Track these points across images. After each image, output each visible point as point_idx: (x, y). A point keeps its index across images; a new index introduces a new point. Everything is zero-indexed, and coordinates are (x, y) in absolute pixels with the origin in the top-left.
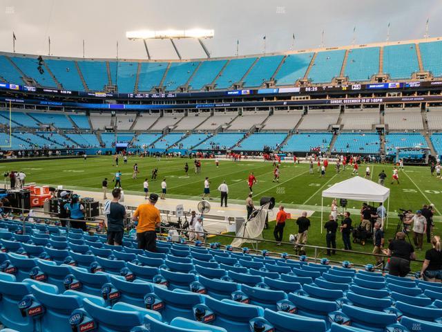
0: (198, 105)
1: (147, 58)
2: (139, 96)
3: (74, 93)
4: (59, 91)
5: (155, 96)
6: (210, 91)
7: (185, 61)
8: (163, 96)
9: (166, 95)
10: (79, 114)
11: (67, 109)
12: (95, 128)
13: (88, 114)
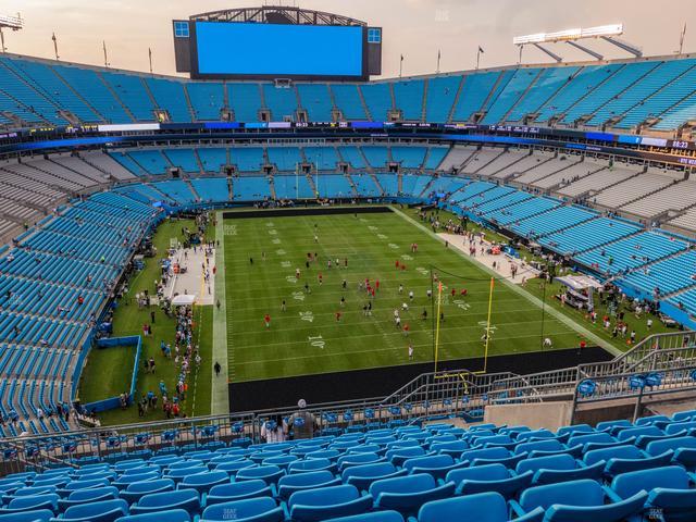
1: (555, 61)
2: (501, 129)
3: (432, 125)
4: (418, 124)
5: (517, 129)
6: (578, 127)
8: (526, 130)
9: (529, 129)
11: (431, 141)
12: (440, 168)
13: (452, 146)
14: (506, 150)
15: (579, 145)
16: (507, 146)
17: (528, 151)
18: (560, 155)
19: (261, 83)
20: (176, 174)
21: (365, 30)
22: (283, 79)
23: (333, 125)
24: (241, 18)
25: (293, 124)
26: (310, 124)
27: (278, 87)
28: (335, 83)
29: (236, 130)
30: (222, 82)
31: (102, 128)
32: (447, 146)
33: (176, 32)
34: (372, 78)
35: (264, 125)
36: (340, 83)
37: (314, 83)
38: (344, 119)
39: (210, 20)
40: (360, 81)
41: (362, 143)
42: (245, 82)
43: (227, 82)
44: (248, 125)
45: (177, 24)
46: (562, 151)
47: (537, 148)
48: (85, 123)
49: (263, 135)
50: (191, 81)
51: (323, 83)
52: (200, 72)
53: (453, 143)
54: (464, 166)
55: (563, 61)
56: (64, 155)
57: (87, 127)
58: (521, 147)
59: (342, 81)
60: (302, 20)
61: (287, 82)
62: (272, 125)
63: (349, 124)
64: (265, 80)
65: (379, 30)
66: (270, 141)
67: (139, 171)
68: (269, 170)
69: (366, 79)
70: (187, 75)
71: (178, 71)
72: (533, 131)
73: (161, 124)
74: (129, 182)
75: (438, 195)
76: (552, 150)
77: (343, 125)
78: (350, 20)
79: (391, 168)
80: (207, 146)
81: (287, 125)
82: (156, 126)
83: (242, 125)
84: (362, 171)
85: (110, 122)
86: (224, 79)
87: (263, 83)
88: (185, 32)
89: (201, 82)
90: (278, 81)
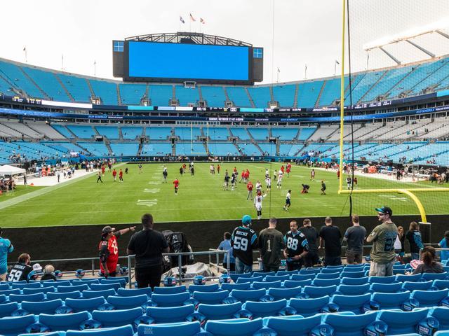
0: (418, 111)
1: (396, 64)
2: (358, 107)
3: (304, 110)
4: (291, 109)
5: (372, 105)
6: (428, 93)
7: (436, 60)
8: (380, 104)
9: (382, 103)
10: (311, 127)
11: (302, 124)
12: (310, 140)
13: (319, 127)
14: (363, 126)
15: (428, 110)
16: (363, 122)
17: (382, 124)
18: (410, 121)
19: (174, 85)
20: (100, 140)
21: (251, 49)
22: (190, 82)
23: (225, 109)
24: (162, 40)
25: (195, 109)
26: (208, 109)
27: (186, 87)
28: (229, 86)
29: (152, 114)
30: (146, 84)
32: (315, 127)
33: (114, 48)
34: (256, 83)
35: (172, 108)
36: (233, 86)
37: (213, 85)
38: (234, 106)
39: (139, 41)
40: (247, 85)
41: (249, 126)
42: (163, 84)
44: (160, 108)
45: (115, 43)
46: (412, 118)
47: (389, 120)
48: (31, 97)
49: (172, 117)
50: (123, 83)
51: (220, 86)
52: (130, 75)
53: (319, 124)
54: (329, 137)
55: (402, 63)
56: (11, 120)
57: (33, 100)
58: (376, 121)
59: (234, 84)
60: (205, 42)
61: (193, 84)
62: (178, 108)
63: (238, 110)
64: (177, 82)
65: (261, 49)
66: (178, 123)
67: (69, 135)
68: (173, 141)
69: (252, 84)
70: (120, 79)
72: (386, 104)
73: (93, 105)
74: (58, 141)
75: (310, 154)
76: (403, 119)
77: (234, 110)
78: (241, 43)
79: (271, 141)
80: (130, 125)
81: (191, 109)
82: (90, 106)
83: (156, 108)
84: (248, 142)
86: (147, 82)
87: (176, 84)
88: (120, 48)
89: (131, 83)
90: (187, 83)
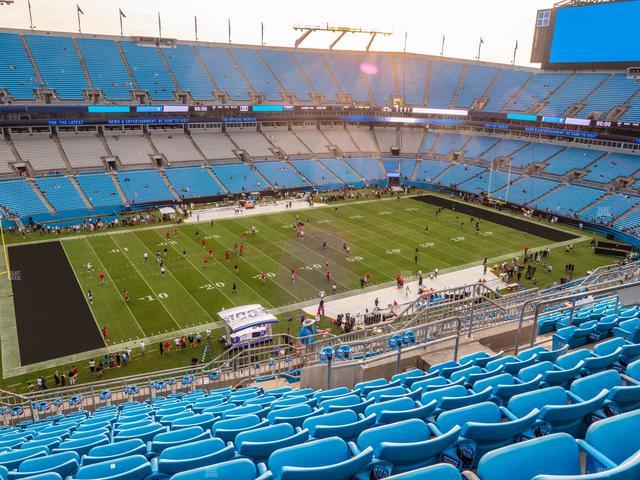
19: (613, 72)
25: (593, 122)
26: (614, 124)
27: (629, 77)
31: (416, 110)
33: (539, 22)
42: (597, 72)
43: (577, 72)
44: (545, 119)
45: (540, 13)
48: (408, 106)
52: (551, 61)
62: (569, 121)
64: (619, 68)
70: (538, 66)
71: (531, 61)
73: (471, 111)
81: (586, 122)
82: (464, 113)
83: (540, 118)
85: (425, 106)
86: (575, 69)
87: (617, 72)
88: (546, 21)
89: (552, 72)
90: (631, 71)
